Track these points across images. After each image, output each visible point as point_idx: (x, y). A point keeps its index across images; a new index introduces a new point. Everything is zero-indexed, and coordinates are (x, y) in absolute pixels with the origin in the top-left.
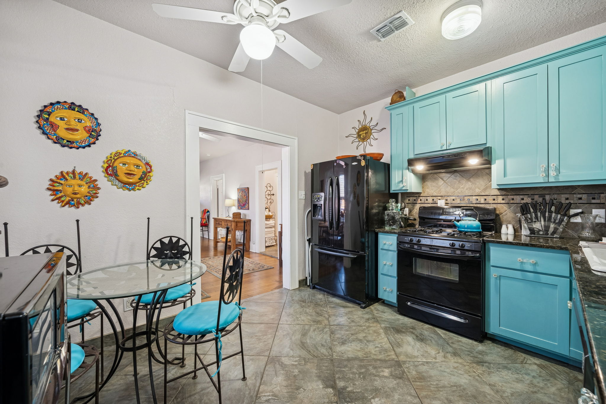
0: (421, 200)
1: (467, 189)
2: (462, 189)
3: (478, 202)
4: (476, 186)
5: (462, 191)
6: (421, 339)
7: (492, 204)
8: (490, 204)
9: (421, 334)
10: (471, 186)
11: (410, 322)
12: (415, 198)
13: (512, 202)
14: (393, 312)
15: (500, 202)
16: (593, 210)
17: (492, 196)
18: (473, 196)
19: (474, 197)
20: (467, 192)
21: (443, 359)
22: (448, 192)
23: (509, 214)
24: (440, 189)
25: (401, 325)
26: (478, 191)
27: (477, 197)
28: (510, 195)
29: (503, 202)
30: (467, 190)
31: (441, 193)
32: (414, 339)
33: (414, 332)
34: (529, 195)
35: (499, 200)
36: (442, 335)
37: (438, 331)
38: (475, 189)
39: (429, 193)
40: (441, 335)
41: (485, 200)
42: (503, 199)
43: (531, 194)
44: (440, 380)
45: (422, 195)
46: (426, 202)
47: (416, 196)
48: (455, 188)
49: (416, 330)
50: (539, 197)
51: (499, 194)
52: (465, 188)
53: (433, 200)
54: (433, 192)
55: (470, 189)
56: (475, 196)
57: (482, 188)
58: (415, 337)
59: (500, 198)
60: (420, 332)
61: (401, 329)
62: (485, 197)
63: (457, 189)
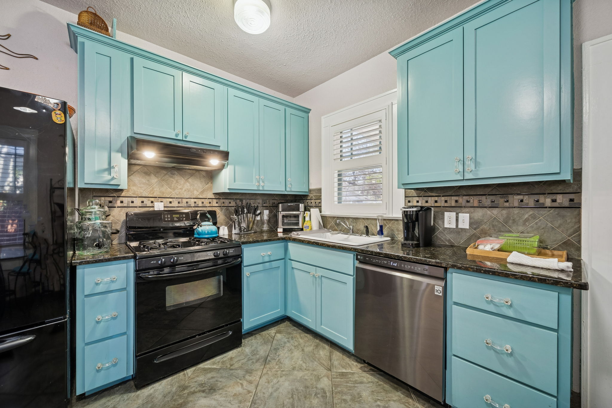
0: (122, 202)
1: (185, 190)
2: (180, 190)
3: (196, 205)
4: (194, 187)
5: (179, 193)
6: (211, 389)
7: (208, 207)
8: (207, 207)
9: (201, 385)
10: (189, 187)
11: (168, 385)
12: (111, 199)
13: (223, 205)
14: (125, 396)
15: (215, 206)
16: (264, 211)
17: (208, 199)
18: (191, 198)
19: (193, 200)
20: (185, 194)
21: (252, 385)
22: (164, 193)
23: (221, 216)
24: (153, 188)
25: (166, 400)
26: (196, 194)
27: (195, 200)
28: (222, 199)
29: (217, 205)
30: (185, 192)
31: (153, 193)
32: (205, 397)
33: (192, 390)
34: (234, 199)
35: (213, 204)
36: (215, 367)
37: (206, 367)
38: (193, 191)
39: (137, 193)
40: (213, 367)
41: (203, 203)
42: (217, 203)
43: (235, 199)
44: (283, 404)
45: (123, 194)
46: (131, 205)
47: (112, 195)
48: (172, 188)
49: (190, 386)
50: (240, 201)
51: (214, 198)
52: (184, 189)
53: (142, 202)
54: (142, 191)
55: (189, 190)
56: (194, 198)
57: (200, 190)
58: (203, 394)
59: (215, 201)
60: (196, 383)
61: (176, 404)
62: (203, 200)
63: (174, 189)
